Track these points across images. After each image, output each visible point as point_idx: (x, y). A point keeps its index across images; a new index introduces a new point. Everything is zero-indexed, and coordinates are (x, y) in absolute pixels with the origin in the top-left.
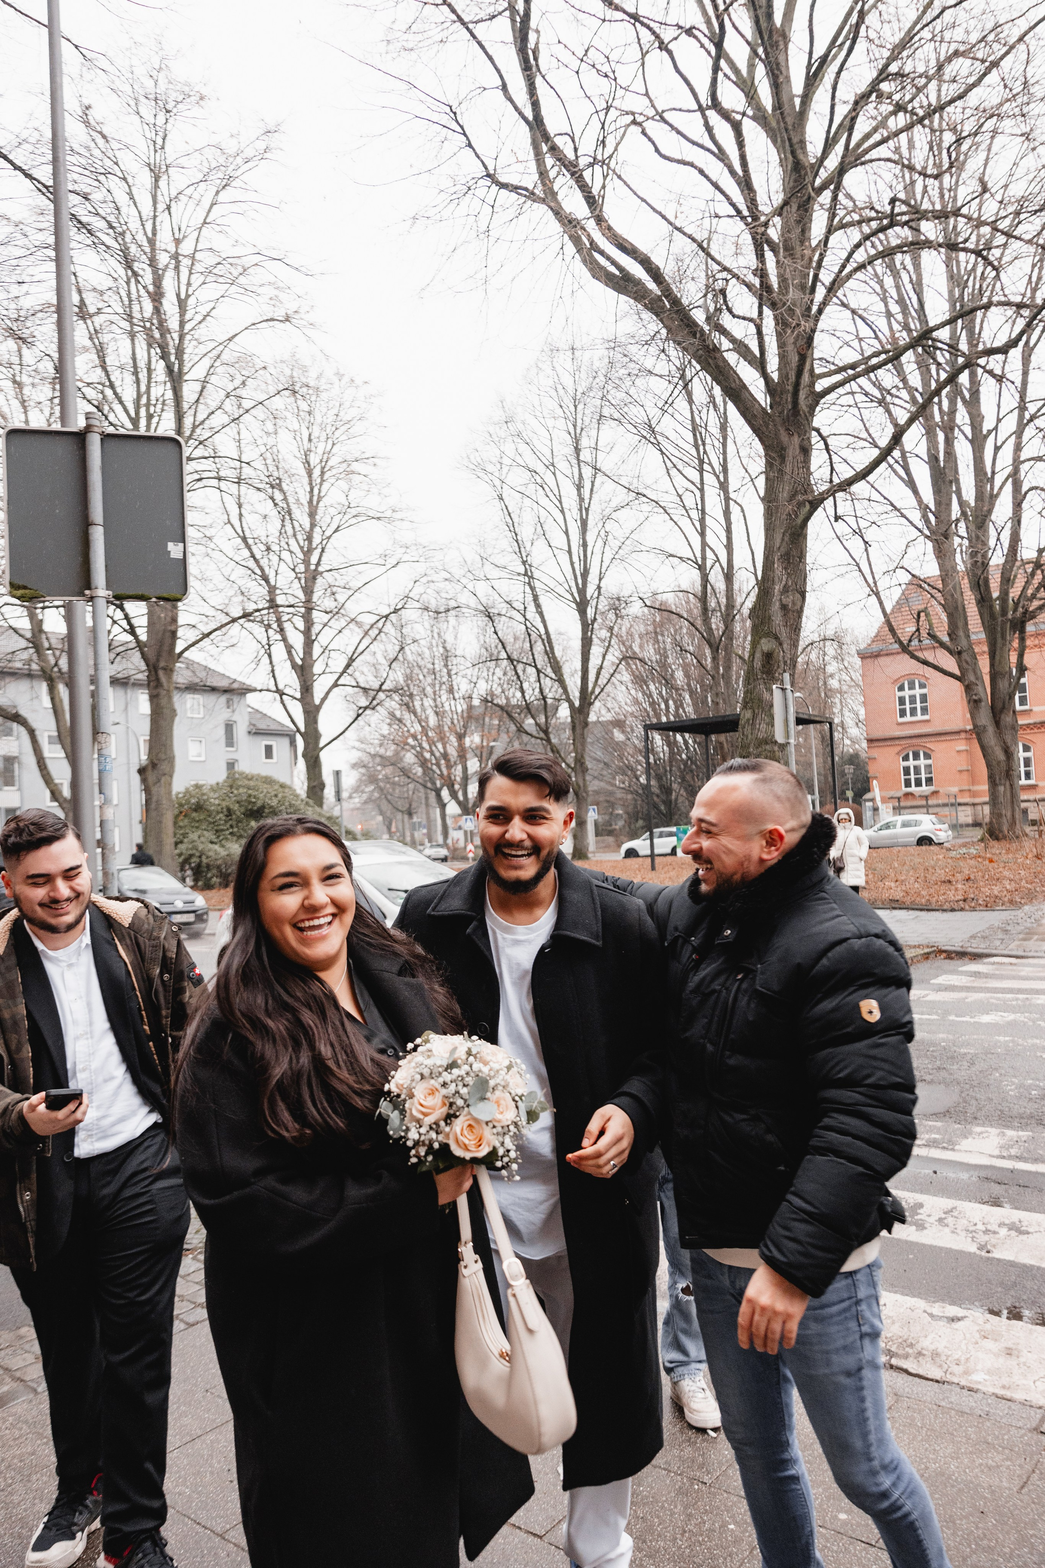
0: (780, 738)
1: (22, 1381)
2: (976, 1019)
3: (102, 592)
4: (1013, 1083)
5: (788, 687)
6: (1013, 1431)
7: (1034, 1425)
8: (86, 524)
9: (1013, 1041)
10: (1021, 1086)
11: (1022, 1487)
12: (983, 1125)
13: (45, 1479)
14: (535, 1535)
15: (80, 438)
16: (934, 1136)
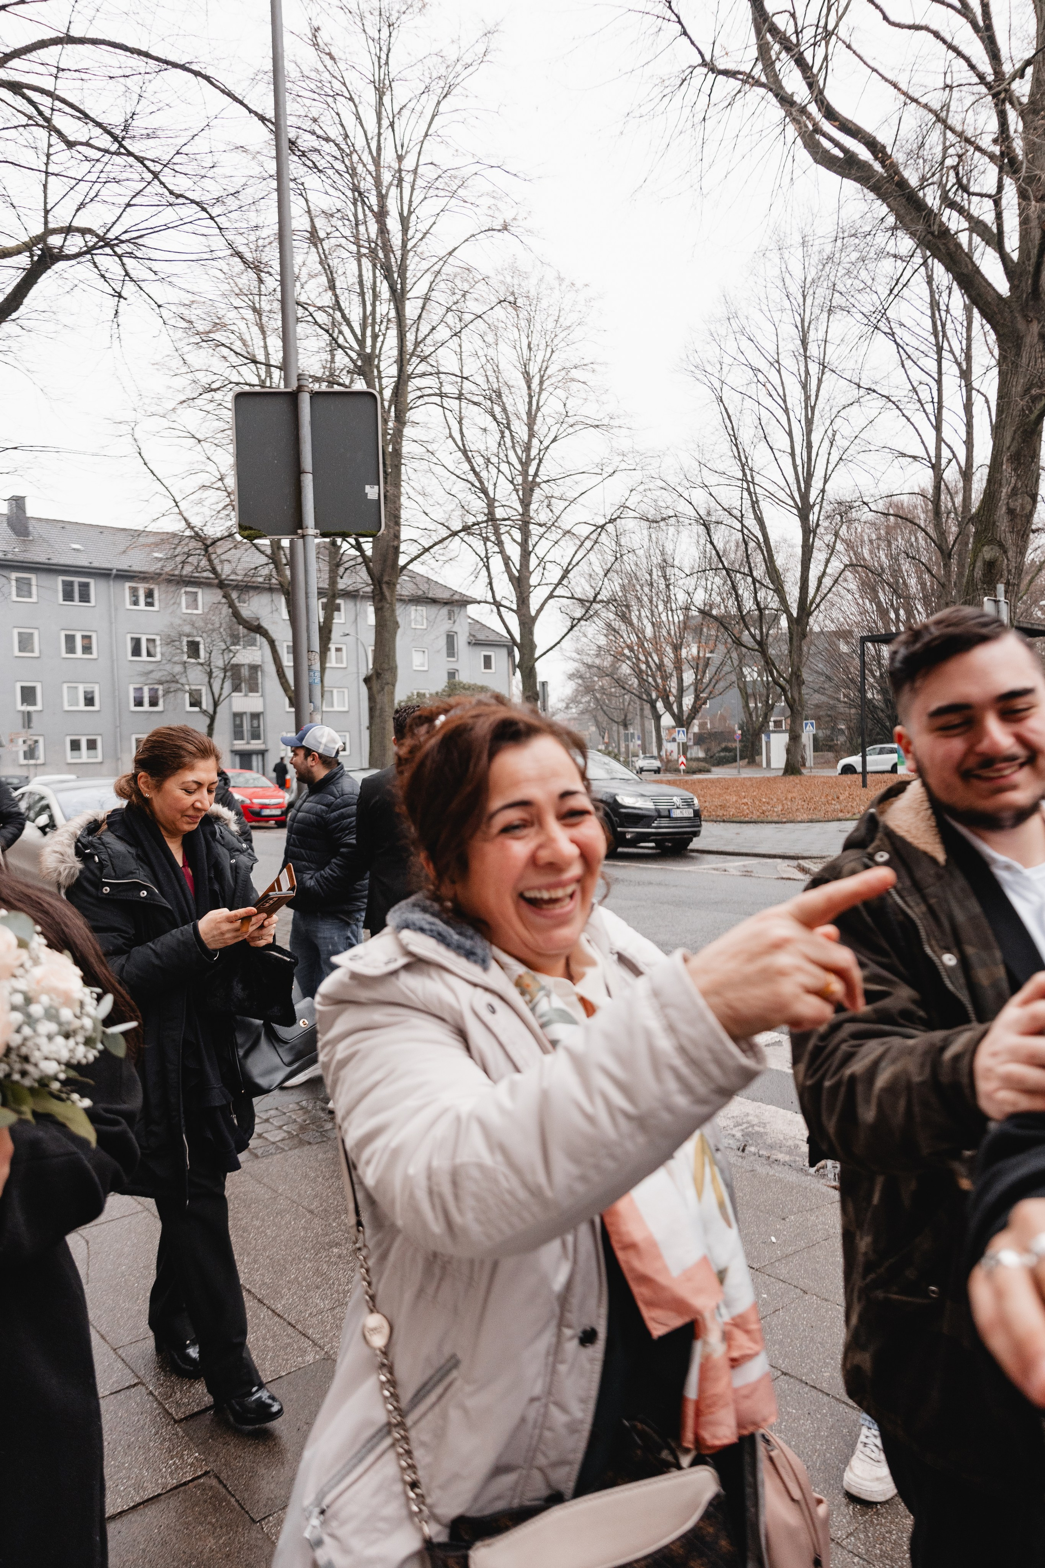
3: (311, 531)
5: (1002, 599)
8: (298, 472)
15: (293, 397)
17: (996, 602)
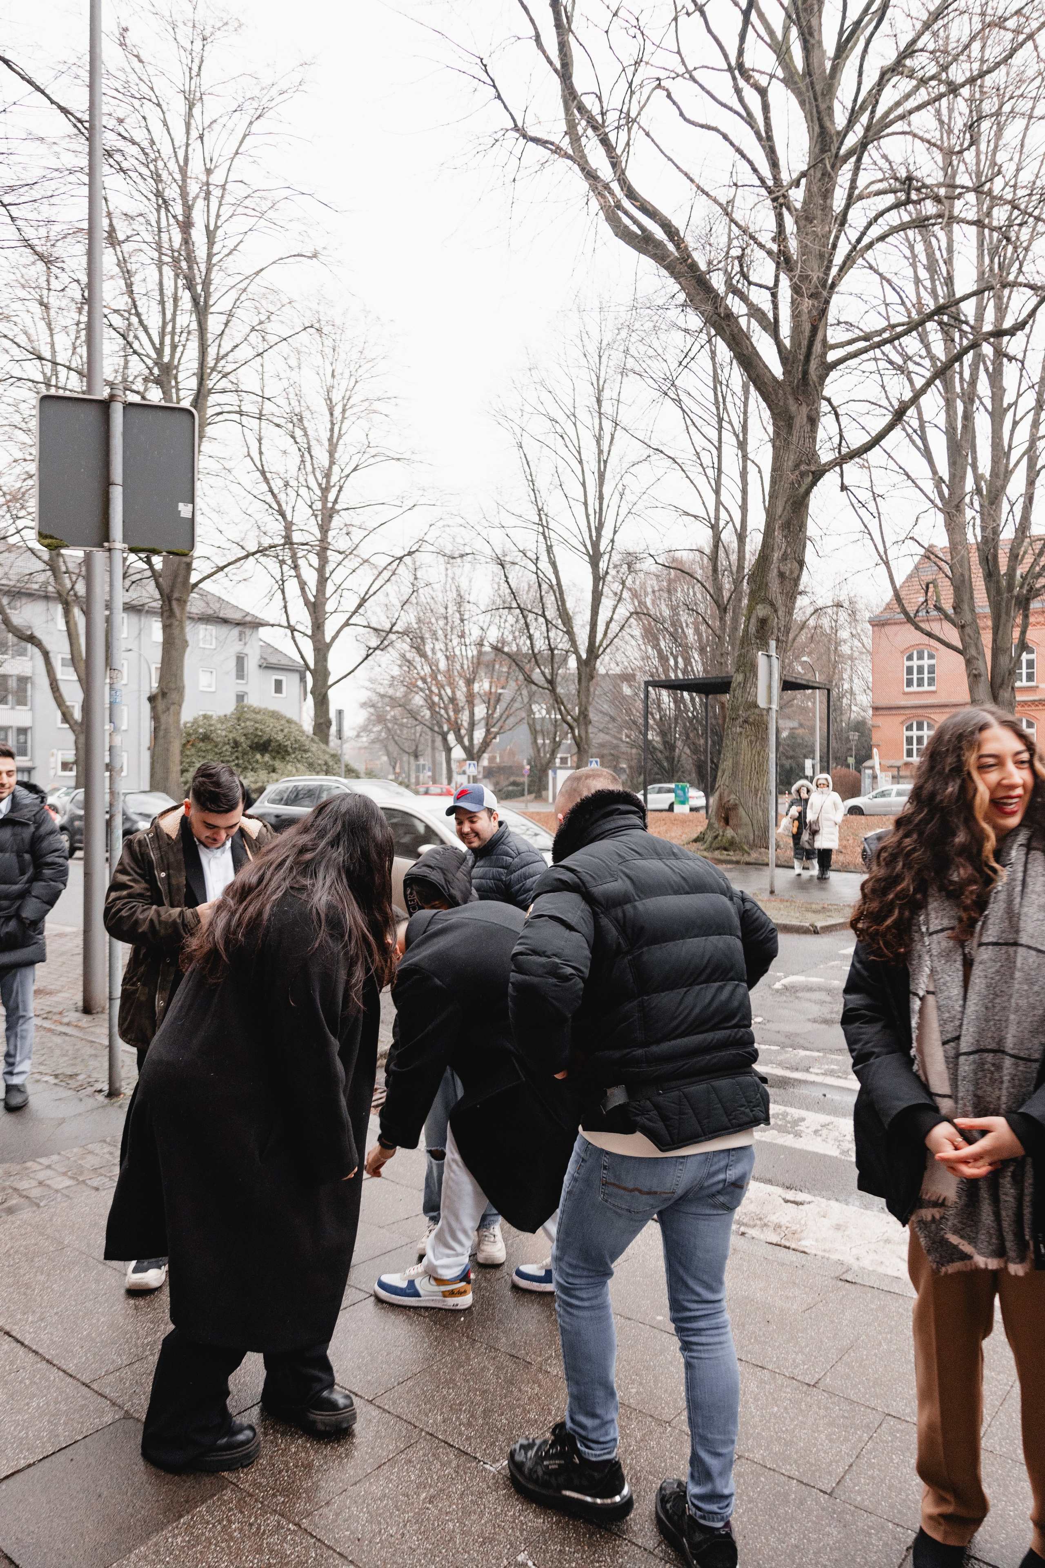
0: (762, 703)
1: (28, 1198)
3: (118, 545)
5: (774, 654)
6: (819, 1277)
7: (837, 1275)
8: (107, 483)
11: (807, 1310)
16: (833, 1067)
17: (769, 657)
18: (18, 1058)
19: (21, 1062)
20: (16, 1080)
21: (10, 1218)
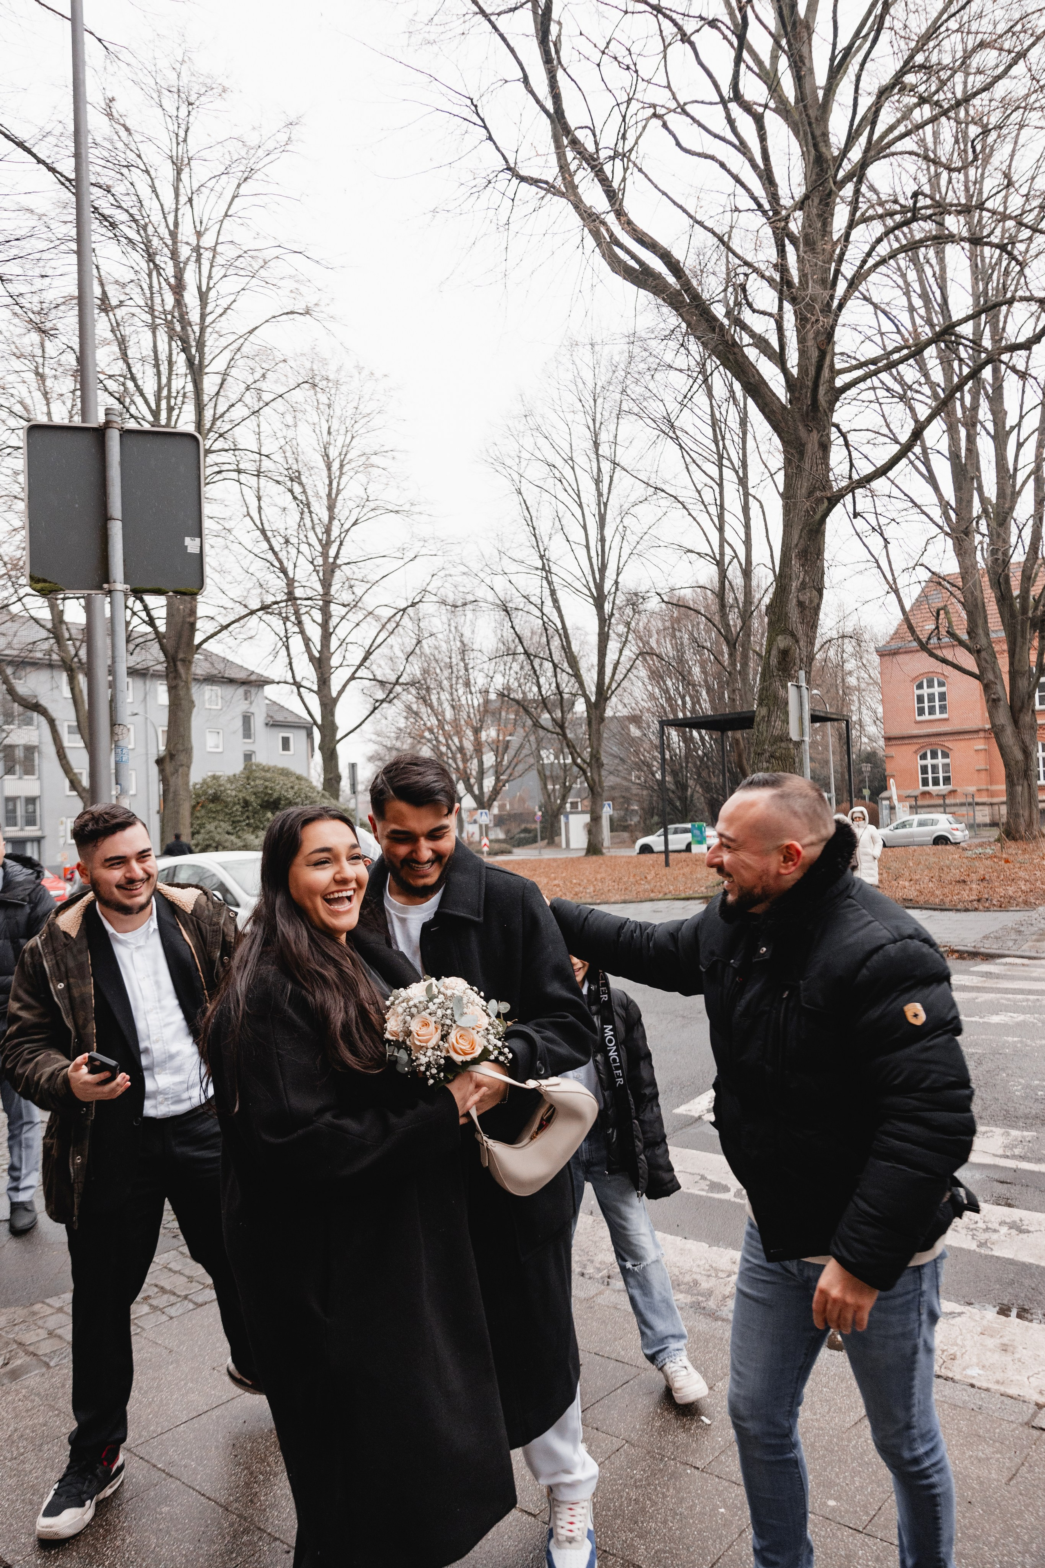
0: (794, 736)
1: (35, 1355)
2: (985, 1020)
3: (120, 586)
4: (1020, 1084)
5: (804, 684)
6: (1005, 1425)
7: (1026, 1420)
8: (105, 518)
9: (1021, 1042)
10: (1028, 1086)
11: (1011, 1479)
12: (988, 1125)
13: (55, 1449)
14: (530, 1514)
15: (100, 433)
17: (799, 687)
18: (24, 1171)
19: (28, 1175)
20: (22, 1197)
21: (14, 1386)
